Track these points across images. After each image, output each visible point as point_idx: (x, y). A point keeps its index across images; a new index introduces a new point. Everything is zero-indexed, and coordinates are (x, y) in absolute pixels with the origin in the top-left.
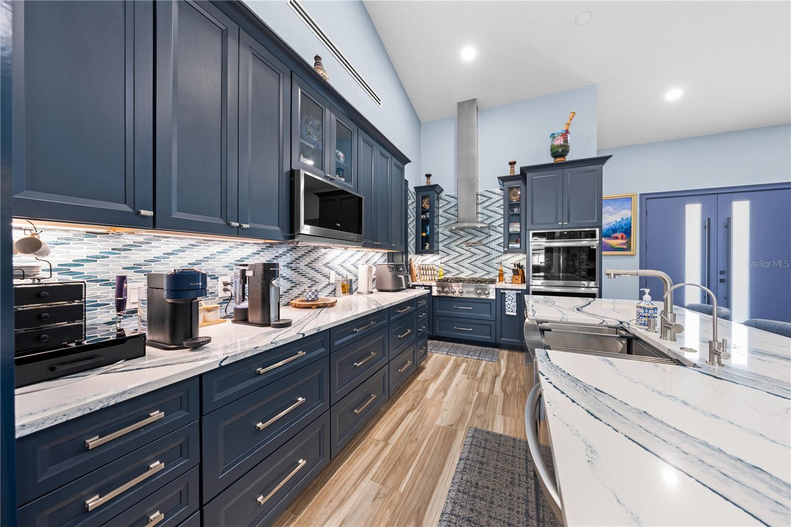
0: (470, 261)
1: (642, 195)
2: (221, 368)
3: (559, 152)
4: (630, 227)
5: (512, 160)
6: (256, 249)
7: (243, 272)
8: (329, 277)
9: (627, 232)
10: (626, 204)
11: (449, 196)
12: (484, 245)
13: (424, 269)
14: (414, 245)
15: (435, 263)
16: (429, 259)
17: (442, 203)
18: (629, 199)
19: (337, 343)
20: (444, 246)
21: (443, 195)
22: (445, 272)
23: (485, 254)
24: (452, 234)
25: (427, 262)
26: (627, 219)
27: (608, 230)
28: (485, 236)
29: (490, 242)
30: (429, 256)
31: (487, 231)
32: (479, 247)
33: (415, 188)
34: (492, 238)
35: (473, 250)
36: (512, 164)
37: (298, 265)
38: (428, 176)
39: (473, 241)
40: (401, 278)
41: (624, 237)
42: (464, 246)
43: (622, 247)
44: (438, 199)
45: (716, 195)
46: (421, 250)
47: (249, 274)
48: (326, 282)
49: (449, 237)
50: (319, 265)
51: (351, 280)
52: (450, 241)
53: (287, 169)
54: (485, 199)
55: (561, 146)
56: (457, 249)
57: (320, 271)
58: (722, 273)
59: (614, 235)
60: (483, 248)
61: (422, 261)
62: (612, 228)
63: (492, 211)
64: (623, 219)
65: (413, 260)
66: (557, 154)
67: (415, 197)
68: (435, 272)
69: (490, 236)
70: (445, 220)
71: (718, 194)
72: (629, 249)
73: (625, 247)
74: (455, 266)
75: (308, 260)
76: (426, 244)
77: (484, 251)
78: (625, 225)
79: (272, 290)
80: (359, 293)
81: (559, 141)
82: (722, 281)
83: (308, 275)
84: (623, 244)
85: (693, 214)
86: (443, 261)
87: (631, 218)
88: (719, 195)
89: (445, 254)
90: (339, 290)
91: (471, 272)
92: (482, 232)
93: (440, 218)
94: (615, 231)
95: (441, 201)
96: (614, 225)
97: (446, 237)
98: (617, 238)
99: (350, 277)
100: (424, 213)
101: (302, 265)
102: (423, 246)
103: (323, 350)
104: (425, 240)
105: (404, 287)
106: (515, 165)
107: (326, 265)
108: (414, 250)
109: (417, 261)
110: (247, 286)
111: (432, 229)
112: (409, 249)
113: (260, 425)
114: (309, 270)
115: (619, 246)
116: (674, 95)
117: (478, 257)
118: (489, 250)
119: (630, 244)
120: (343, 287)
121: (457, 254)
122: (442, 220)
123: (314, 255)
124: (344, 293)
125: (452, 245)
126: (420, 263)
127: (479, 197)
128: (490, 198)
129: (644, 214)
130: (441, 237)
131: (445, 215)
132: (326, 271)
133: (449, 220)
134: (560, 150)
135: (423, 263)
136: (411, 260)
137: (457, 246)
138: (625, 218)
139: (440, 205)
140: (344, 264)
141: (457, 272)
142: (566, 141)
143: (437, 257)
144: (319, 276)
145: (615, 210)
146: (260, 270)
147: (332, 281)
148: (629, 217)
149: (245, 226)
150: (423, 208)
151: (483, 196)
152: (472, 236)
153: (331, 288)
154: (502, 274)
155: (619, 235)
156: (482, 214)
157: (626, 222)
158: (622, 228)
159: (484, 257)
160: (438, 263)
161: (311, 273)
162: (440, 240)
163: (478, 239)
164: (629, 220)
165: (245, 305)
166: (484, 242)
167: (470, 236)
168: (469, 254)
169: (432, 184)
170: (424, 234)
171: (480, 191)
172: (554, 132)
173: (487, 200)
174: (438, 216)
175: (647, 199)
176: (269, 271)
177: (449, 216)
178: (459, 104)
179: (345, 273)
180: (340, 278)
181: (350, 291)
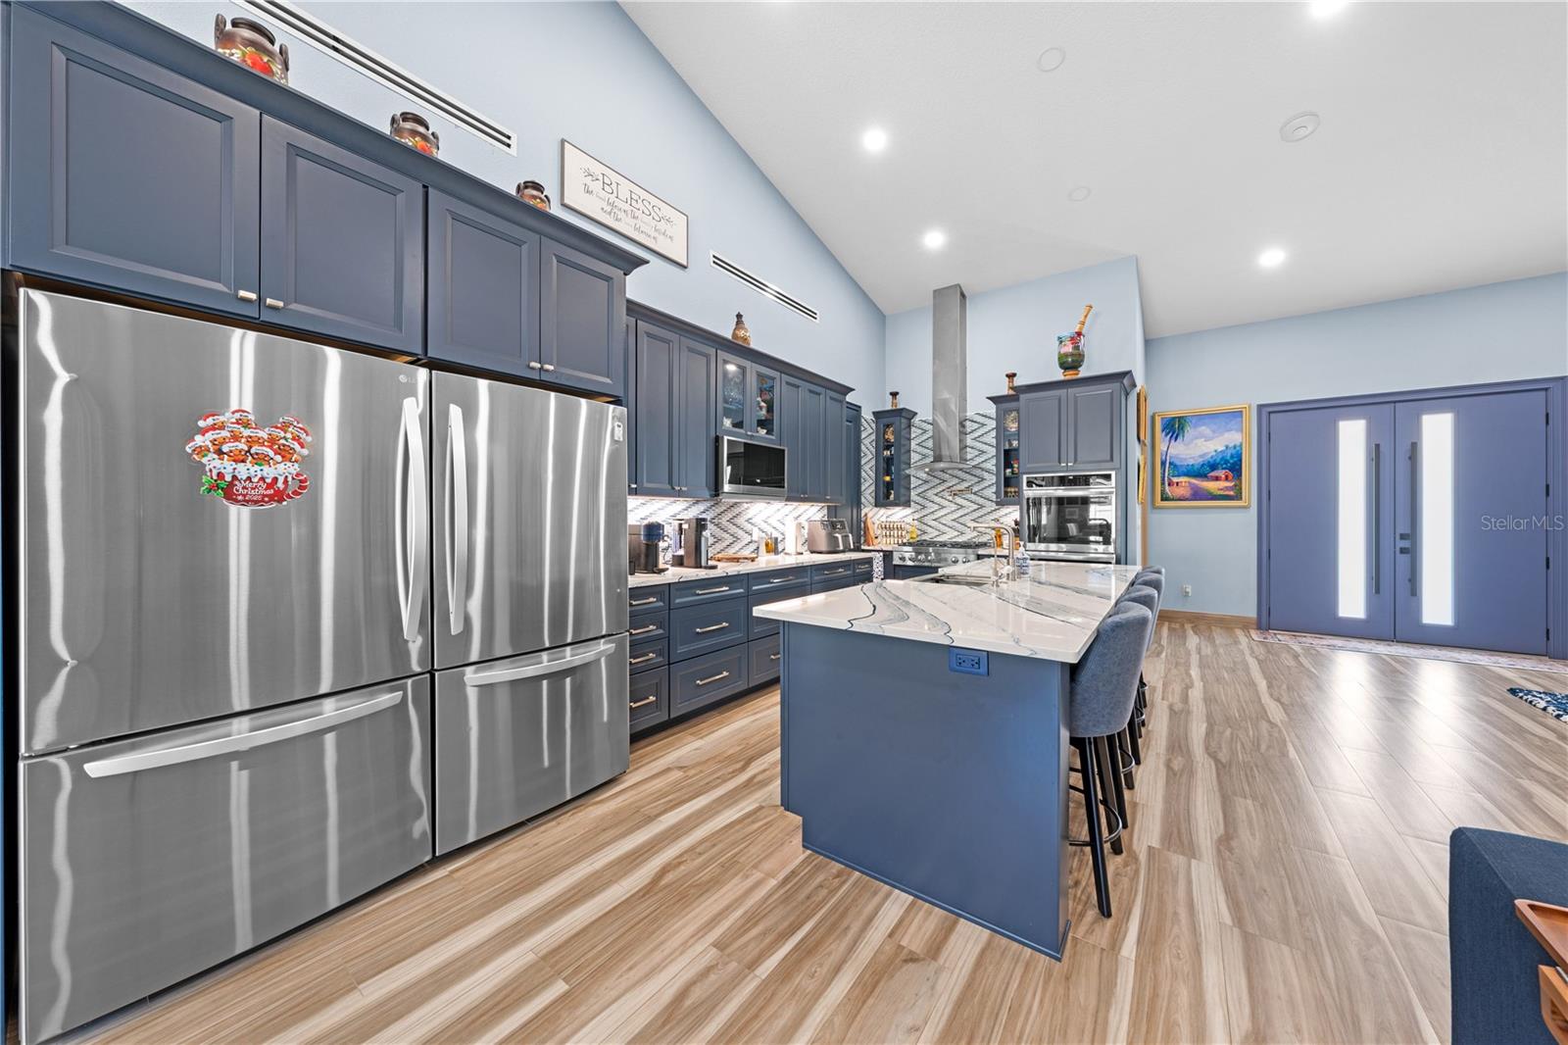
0: (955, 516)
1: (1260, 407)
2: (679, 582)
3: (1071, 362)
4: (1241, 460)
5: (1009, 372)
6: (686, 505)
7: (681, 525)
8: (751, 534)
9: (1235, 468)
10: (1233, 422)
11: (925, 422)
12: (975, 494)
13: (887, 528)
14: (873, 494)
15: (905, 519)
16: (898, 514)
17: (914, 433)
18: (1237, 414)
19: (755, 588)
20: (918, 495)
21: (916, 420)
22: (919, 532)
23: (976, 507)
24: (930, 478)
25: (894, 518)
26: (1235, 447)
27: (1203, 465)
28: (976, 480)
29: (982, 490)
30: (897, 509)
31: (978, 472)
32: (969, 496)
33: (874, 413)
34: (986, 484)
35: (959, 500)
36: (1011, 376)
37: (721, 521)
38: (894, 395)
39: (959, 487)
40: (837, 538)
41: (1230, 478)
42: (946, 494)
43: (1227, 493)
44: (909, 426)
45: (1393, 405)
46: (883, 500)
47: (685, 526)
48: (749, 539)
49: (926, 482)
50: (740, 521)
51: (776, 539)
52: (926, 487)
53: (713, 435)
54: (976, 426)
55: (1072, 355)
56: (937, 499)
57: (742, 527)
58: (1403, 537)
59: (1213, 474)
60: (973, 497)
61: (887, 517)
62: (1209, 462)
63: (986, 444)
64: (1227, 447)
65: (870, 515)
66: (1066, 365)
67: (874, 426)
68: (904, 533)
69: (983, 479)
70: (920, 457)
71: (1395, 402)
72: (1238, 497)
73: (1232, 493)
74: (933, 523)
75: (730, 515)
76: (891, 492)
77: (975, 503)
78: (1232, 456)
79: (703, 539)
80: (786, 554)
81: (1069, 348)
82: (1403, 551)
83: (730, 531)
84: (1227, 488)
85: (1352, 437)
86: (917, 516)
87: (1241, 445)
88: (1397, 404)
89: (920, 507)
90: (763, 548)
91: (956, 533)
92: (972, 475)
93: (912, 454)
94: (1213, 467)
95: (913, 429)
96: (1212, 457)
97: (921, 482)
98: (1217, 479)
99: (775, 534)
100: (888, 448)
101: (724, 520)
102: (887, 496)
103: (742, 590)
104: (889, 486)
105: (841, 548)
106: (1015, 379)
107: (748, 521)
108: (873, 501)
109: (877, 517)
110: (683, 536)
111: (899, 470)
112: (863, 500)
113: (698, 630)
114: (731, 526)
115: (1222, 493)
116: (1272, 258)
117: (966, 511)
118: (981, 501)
119: (1241, 489)
120: (767, 545)
121: (936, 507)
122: (914, 457)
123: (736, 511)
124: (768, 552)
125: (930, 494)
126: (884, 519)
127: (968, 423)
128: (983, 425)
129: (1266, 438)
130: (914, 482)
131: (919, 449)
132: (748, 527)
133: (925, 456)
134: (1070, 360)
135: (889, 520)
136: (866, 515)
137: (936, 495)
138: (1231, 445)
139: (913, 436)
140: (769, 520)
141: (937, 533)
142: (1077, 348)
143: (908, 511)
144: (740, 533)
145: (1214, 432)
146: (694, 525)
147: (755, 538)
148: (1238, 444)
149: (683, 489)
150: (887, 441)
151: (972, 421)
152: (957, 481)
153: (753, 547)
154: (1000, 536)
155: (1221, 473)
156: (972, 448)
157: (1234, 452)
158: (1226, 462)
159: (975, 510)
160: (909, 520)
161: (733, 529)
162: (912, 486)
163: (966, 485)
164: (1238, 448)
165: (681, 552)
166: (975, 489)
167: (956, 481)
168: (954, 507)
169: (900, 406)
170: (888, 478)
171: (969, 414)
172: (1061, 335)
173: (979, 428)
174: (909, 451)
175: (1270, 413)
176: (700, 525)
177: (926, 451)
178: (935, 291)
179: (769, 530)
180: (764, 535)
181: (776, 551)
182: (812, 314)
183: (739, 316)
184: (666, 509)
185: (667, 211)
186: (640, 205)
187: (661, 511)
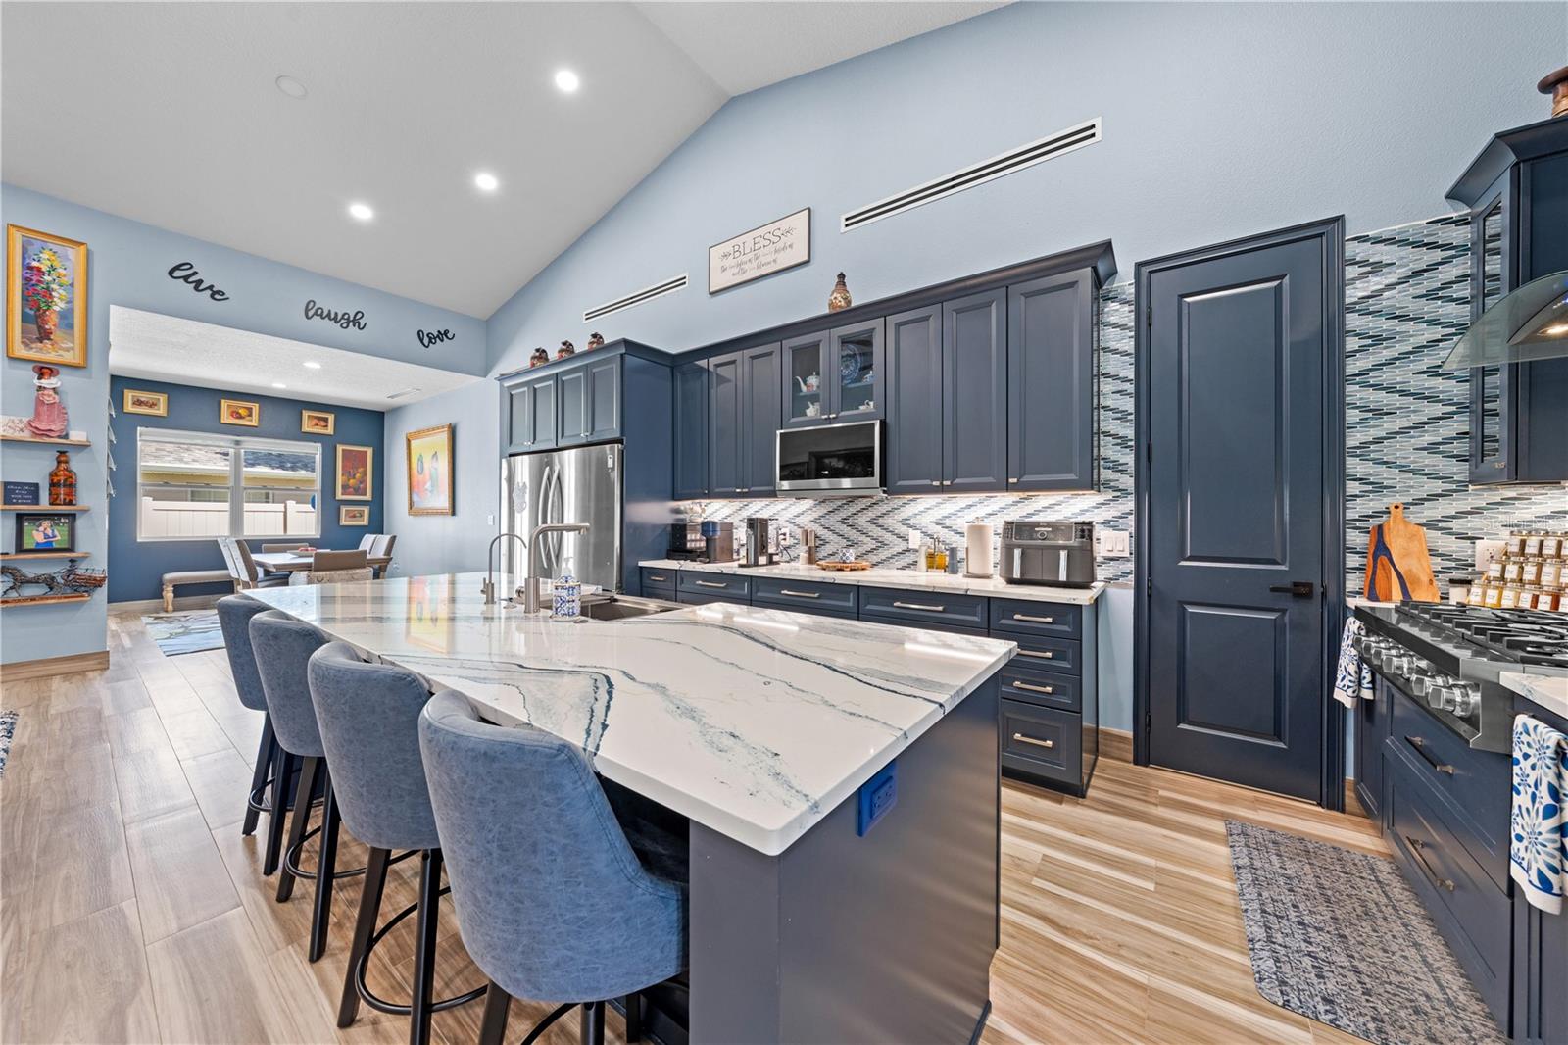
8: (907, 540)
37: (856, 521)
48: (903, 546)
50: (889, 521)
51: (953, 549)
57: (891, 529)
75: (871, 514)
83: (870, 534)
90: (923, 562)
101: (862, 520)
107: (903, 522)
114: (871, 527)
120: (932, 557)
124: (930, 566)
132: (903, 530)
144: (888, 538)
147: (914, 545)
161: (877, 532)
179: (942, 533)
180: (929, 541)
181: (952, 568)
182: (1087, 133)
183: (842, 276)
184: (789, 509)
185: (784, 225)
186: (763, 242)
187: (784, 512)
